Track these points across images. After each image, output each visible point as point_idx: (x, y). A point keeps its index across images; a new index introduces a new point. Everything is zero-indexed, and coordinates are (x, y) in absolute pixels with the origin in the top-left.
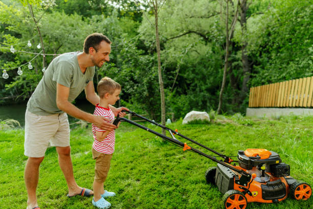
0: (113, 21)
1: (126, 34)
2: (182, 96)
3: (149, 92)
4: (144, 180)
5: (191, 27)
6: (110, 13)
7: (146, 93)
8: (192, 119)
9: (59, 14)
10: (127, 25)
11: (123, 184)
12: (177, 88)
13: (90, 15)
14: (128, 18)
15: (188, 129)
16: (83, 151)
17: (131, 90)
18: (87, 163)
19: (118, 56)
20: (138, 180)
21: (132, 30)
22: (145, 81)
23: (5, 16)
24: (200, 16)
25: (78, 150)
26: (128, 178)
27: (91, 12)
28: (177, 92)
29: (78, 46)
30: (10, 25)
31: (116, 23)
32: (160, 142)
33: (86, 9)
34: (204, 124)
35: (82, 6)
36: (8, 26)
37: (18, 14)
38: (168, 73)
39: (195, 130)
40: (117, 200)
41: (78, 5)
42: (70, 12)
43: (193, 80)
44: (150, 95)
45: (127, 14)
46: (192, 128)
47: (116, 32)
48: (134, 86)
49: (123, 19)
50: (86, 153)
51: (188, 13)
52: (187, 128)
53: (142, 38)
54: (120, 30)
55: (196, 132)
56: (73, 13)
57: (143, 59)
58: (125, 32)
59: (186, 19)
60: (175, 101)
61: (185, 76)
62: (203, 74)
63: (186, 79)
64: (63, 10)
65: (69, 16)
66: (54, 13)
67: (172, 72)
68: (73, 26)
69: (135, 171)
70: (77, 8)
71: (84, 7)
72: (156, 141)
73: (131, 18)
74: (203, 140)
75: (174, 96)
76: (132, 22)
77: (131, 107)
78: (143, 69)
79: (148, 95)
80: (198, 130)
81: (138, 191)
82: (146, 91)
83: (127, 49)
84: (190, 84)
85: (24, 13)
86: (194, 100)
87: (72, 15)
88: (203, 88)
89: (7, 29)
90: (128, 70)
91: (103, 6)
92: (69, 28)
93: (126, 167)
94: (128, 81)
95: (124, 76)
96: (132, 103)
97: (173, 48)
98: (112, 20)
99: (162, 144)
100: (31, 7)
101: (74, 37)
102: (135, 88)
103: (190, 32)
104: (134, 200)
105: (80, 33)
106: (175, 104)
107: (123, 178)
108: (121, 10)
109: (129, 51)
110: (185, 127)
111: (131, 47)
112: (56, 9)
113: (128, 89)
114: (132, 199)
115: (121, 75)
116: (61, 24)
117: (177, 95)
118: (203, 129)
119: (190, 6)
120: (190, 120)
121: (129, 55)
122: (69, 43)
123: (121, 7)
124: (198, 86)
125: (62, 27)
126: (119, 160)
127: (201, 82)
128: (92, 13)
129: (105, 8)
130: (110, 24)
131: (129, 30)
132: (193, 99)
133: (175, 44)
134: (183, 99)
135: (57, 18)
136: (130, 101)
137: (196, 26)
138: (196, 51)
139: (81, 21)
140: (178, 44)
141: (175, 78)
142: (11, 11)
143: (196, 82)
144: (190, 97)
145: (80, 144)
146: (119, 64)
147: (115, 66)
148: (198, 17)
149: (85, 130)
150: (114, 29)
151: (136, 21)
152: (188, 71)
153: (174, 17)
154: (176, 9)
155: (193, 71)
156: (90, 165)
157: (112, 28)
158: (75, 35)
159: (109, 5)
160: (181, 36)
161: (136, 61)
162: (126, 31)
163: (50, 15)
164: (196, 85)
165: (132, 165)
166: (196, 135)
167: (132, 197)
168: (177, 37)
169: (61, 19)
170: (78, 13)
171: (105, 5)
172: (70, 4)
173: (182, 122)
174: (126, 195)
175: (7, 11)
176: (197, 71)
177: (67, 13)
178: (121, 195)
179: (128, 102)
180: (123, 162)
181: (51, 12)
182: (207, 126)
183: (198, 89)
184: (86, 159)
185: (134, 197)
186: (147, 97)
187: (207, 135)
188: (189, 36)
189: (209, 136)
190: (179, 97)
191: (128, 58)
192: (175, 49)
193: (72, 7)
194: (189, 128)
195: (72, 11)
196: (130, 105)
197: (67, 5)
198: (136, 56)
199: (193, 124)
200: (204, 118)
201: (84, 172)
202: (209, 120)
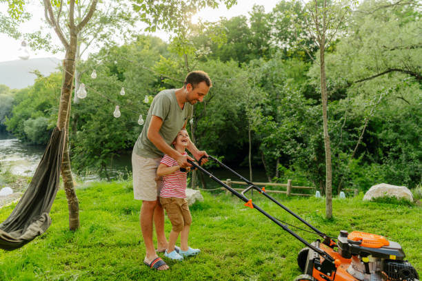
0: (276, 64)
1: (292, 79)
2: (373, 164)
3: (317, 155)
4: (291, 257)
5: (392, 64)
6: (272, 56)
7: (313, 157)
8: (381, 195)
9: (213, 62)
10: (294, 69)
11: (263, 256)
12: (366, 153)
13: (247, 61)
14: (297, 59)
15: (371, 209)
16: (224, 215)
17: (292, 151)
18: (226, 228)
19: (279, 108)
20: (284, 256)
21: (300, 74)
22: (312, 140)
23: (163, 69)
24: (410, 45)
25: (218, 213)
26: (271, 251)
27: (250, 56)
28: (365, 159)
29: (230, 97)
30: (166, 78)
31: (279, 67)
32: (322, 218)
33: (245, 54)
34: (400, 204)
35: (240, 51)
36: (164, 78)
37: (174, 66)
38: (350, 130)
39: (382, 211)
40: (253, 271)
41: (235, 50)
42: (225, 59)
43: (394, 141)
44: (319, 159)
45: (295, 55)
46: (378, 207)
47: (278, 78)
48: (297, 146)
49: (289, 61)
50: (226, 218)
51: (387, 44)
52: (370, 206)
53: (313, 83)
54: (284, 75)
55: (384, 214)
56: (229, 60)
57: (311, 110)
58: (290, 76)
59: (385, 53)
60: (362, 173)
61: (380, 136)
62: (413, 134)
63: (381, 140)
64: (219, 58)
65: (224, 63)
66: (209, 61)
67: (355, 128)
68: (227, 74)
69: (280, 246)
70: (235, 53)
71: (243, 51)
72: (317, 216)
73: (301, 59)
74: (394, 225)
75: (360, 164)
76: (302, 63)
77: (292, 175)
78: (311, 124)
79: (316, 159)
80: (387, 211)
81: (282, 267)
82: (314, 153)
83: (290, 98)
84: (389, 147)
85: (180, 64)
86: (397, 173)
87: (228, 62)
88: (413, 155)
89: (163, 83)
90: (290, 125)
91: (265, 48)
92: (223, 76)
93: (272, 239)
94: (289, 140)
95: (284, 132)
96: (294, 170)
97: (362, 95)
98: (274, 63)
99: (325, 221)
100: (186, 57)
101: (228, 86)
102: (298, 148)
103: (390, 71)
104: (274, 275)
105: (235, 82)
106: (360, 176)
107: (264, 250)
108: (287, 50)
109: (293, 100)
110: (367, 205)
111: (296, 95)
112: (211, 57)
113: (289, 150)
114: (272, 273)
115: (280, 131)
116: (215, 73)
117: (366, 164)
118: (399, 211)
119: (392, 33)
120: (376, 196)
121: (292, 105)
122: (221, 94)
123: (288, 46)
124: (403, 152)
125: (216, 76)
126: (264, 230)
127: (409, 145)
128: (251, 58)
129: (268, 50)
130: (271, 68)
131: (297, 74)
132: (393, 170)
133: (364, 89)
134: (375, 170)
135: (212, 66)
136: (291, 166)
137: (402, 61)
138: (402, 98)
139: (236, 67)
140: (369, 89)
141: (361, 138)
142: (168, 63)
143: (400, 145)
144: (387, 168)
145: (221, 208)
146: (280, 117)
147: (273, 120)
148: (407, 48)
149: (229, 198)
150: (276, 75)
151: (308, 62)
152: (386, 129)
153: (362, 51)
154: (367, 40)
155: (396, 129)
156: (228, 229)
157: (274, 73)
158: (229, 84)
159: (273, 45)
160: (374, 77)
161: (302, 112)
162: (293, 76)
163: (204, 64)
164: (400, 150)
165: (279, 239)
166: (384, 217)
167: (272, 271)
168: (367, 79)
169: (215, 67)
170: (235, 60)
171: (267, 46)
172: (227, 49)
173: (362, 197)
174: (265, 267)
175: (165, 64)
176: (402, 129)
177: (222, 60)
178: (260, 267)
179: (288, 167)
180: (267, 234)
181: (207, 61)
182: (405, 208)
183: (403, 157)
184: (225, 223)
185: (275, 272)
186: (314, 161)
187: (403, 221)
188: (390, 77)
189: (408, 222)
190: (369, 167)
191: (291, 109)
192: (365, 97)
193: (229, 53)
194: (373, 207)
195: (229, 57)
196: (291, 172)
197: (223, 51)
198: (302, 106)
199: (382, 202)
200: (402, 196)
201: (221, 236)
202: (412, 200)
